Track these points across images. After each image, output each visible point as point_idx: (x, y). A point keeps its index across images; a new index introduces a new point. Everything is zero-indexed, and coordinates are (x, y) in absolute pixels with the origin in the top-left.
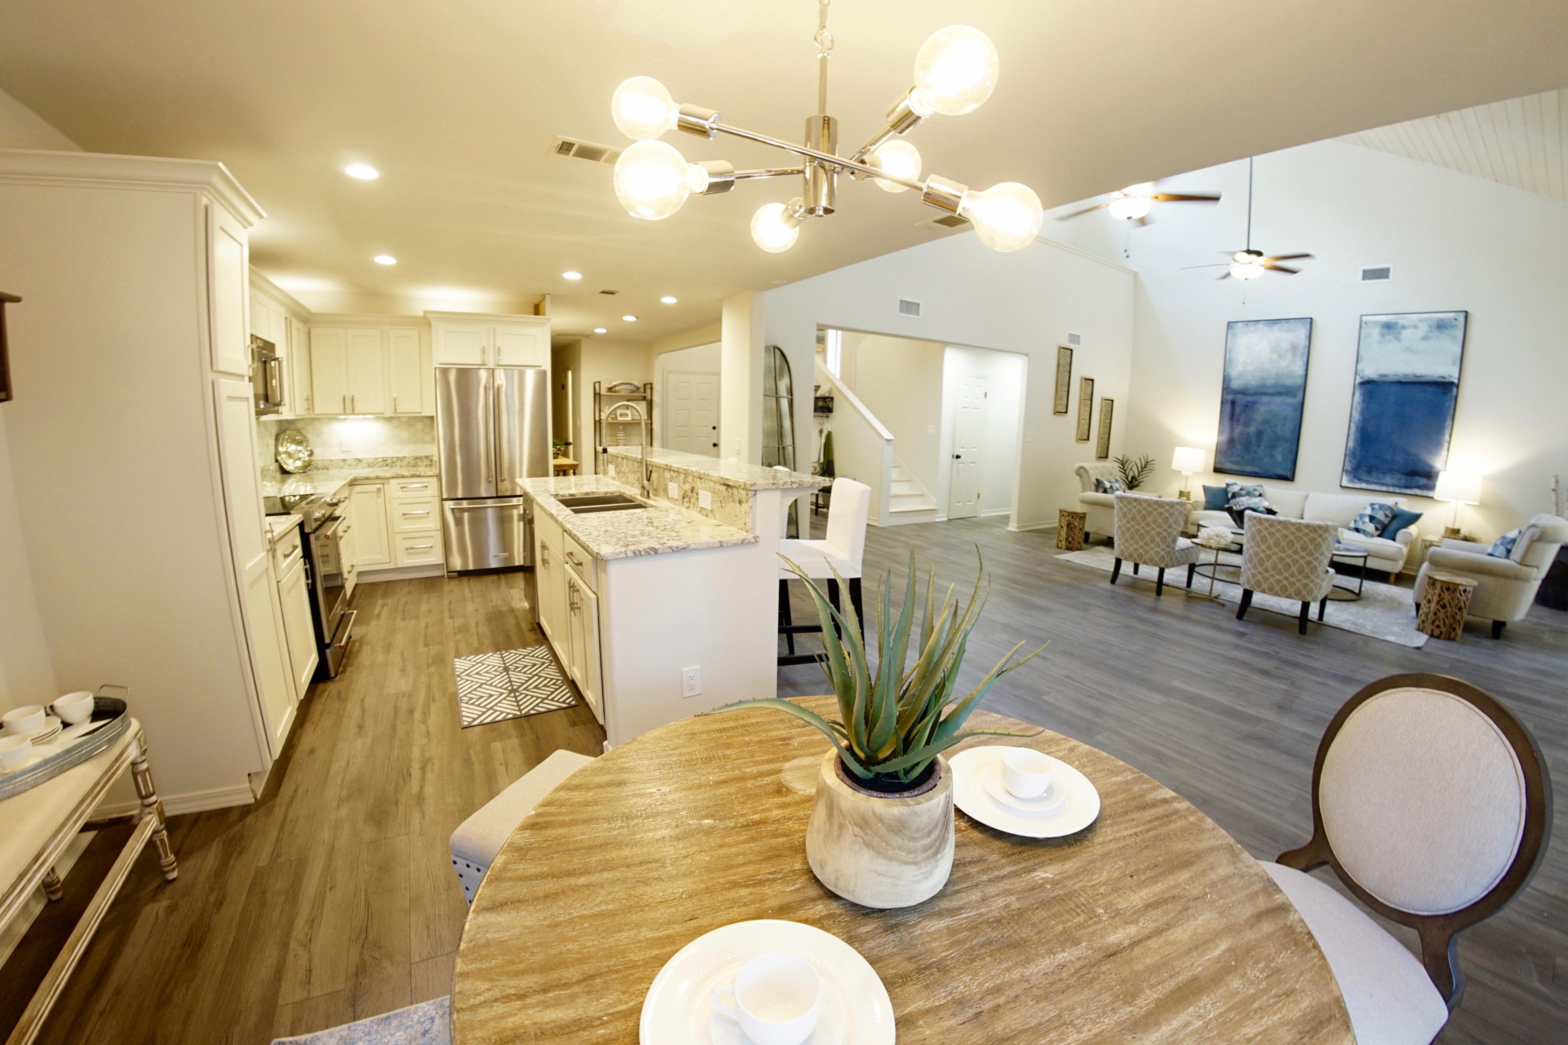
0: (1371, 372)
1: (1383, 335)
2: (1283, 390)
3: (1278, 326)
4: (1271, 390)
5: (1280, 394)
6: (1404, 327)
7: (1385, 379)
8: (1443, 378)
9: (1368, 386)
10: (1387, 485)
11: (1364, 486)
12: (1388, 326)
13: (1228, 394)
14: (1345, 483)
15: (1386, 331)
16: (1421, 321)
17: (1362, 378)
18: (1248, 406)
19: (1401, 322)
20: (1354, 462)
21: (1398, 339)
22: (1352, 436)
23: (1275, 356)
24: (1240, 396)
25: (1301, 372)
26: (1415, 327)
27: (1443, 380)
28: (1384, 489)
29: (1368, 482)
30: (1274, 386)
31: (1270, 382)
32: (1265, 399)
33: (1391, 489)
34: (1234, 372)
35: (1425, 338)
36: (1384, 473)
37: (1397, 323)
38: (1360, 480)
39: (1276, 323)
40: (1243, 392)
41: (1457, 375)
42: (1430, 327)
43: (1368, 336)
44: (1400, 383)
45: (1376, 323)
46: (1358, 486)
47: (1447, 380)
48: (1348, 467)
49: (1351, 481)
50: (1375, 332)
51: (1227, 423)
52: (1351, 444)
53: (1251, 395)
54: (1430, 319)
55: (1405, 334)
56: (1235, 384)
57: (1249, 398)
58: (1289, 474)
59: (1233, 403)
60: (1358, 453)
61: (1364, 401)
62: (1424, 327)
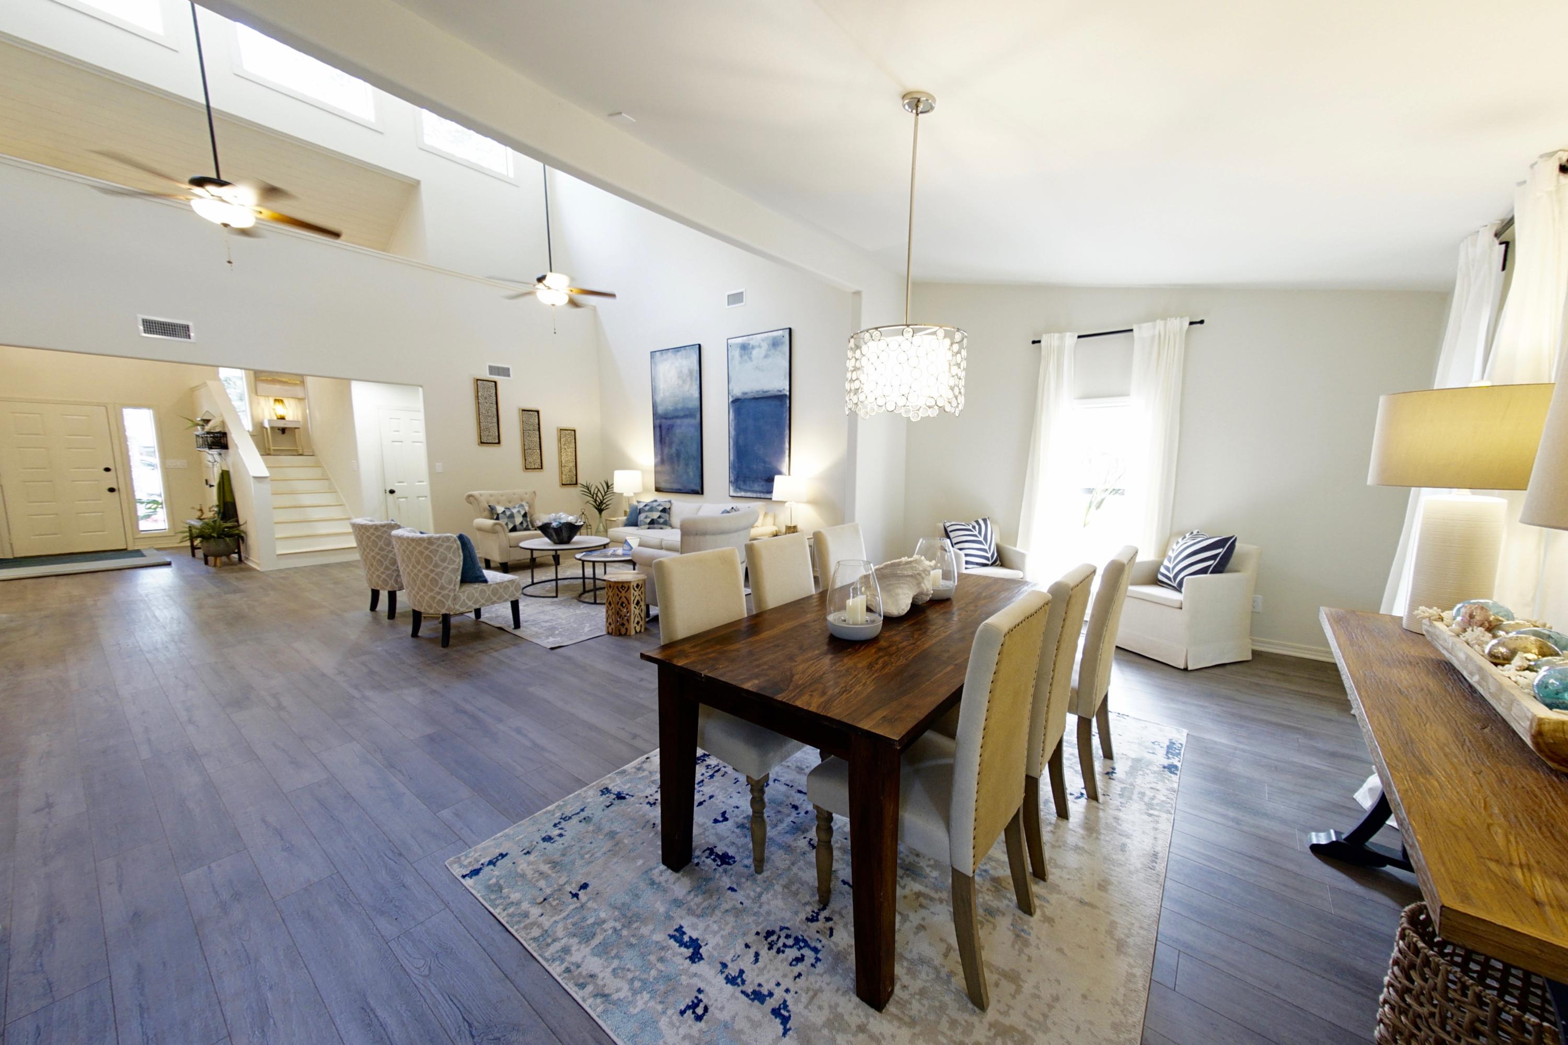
0: (737, 392)
1: (741, 356)
2: (687, 413)
3: (680, 353)
4: (681, 414)
5: (686, 416)
6: (753, 348)
7: (746, 396)
8: (780, 391)
9: (737, 403)
10: (756, 492)
11: (743, 494)
12: (744, 348)
13: (657, 419)
14: (732, 493)
15: (743, 352)
16: (763, 340)
17: (732, 396)
18: (670, 428)
19: (752, 343)
20: (735, 473)
21: (750, 358)
22: (731, 451)
23: (681, 382)
24: (664, 421)
25: (697, 395)
26: (760, 346)
27: (780, 393)
28: (754, 495)
29: (746, 491)
30: (683, 409)
31: (680, 406)
32: (678, 421)
33: (759, 495)
34: (658, 399)
35: (766, 356)
36: (753, 481)
37: (749, 344)
38: (741, 489)
39: (678, 351)
40: (665, 417)
41: (787, 388)
42: (768, 345)
43: (733, 357)
44: (755, 399)
45: (737, 344)
46: (739, 494)
47: (782, 393)
48: (732, 479)
49: (735, 491)
50: (736, 353)
51: (658, 445)
52: (732, 458)
53: (670, 418)
54: (766, 338)
55: (755, 353)
56: (660, 410)
57: (669, 422)
58: (698, 488)
59: (660, 427)
60: (736, 465)
61: (735, 418)
62: (765, 346)
